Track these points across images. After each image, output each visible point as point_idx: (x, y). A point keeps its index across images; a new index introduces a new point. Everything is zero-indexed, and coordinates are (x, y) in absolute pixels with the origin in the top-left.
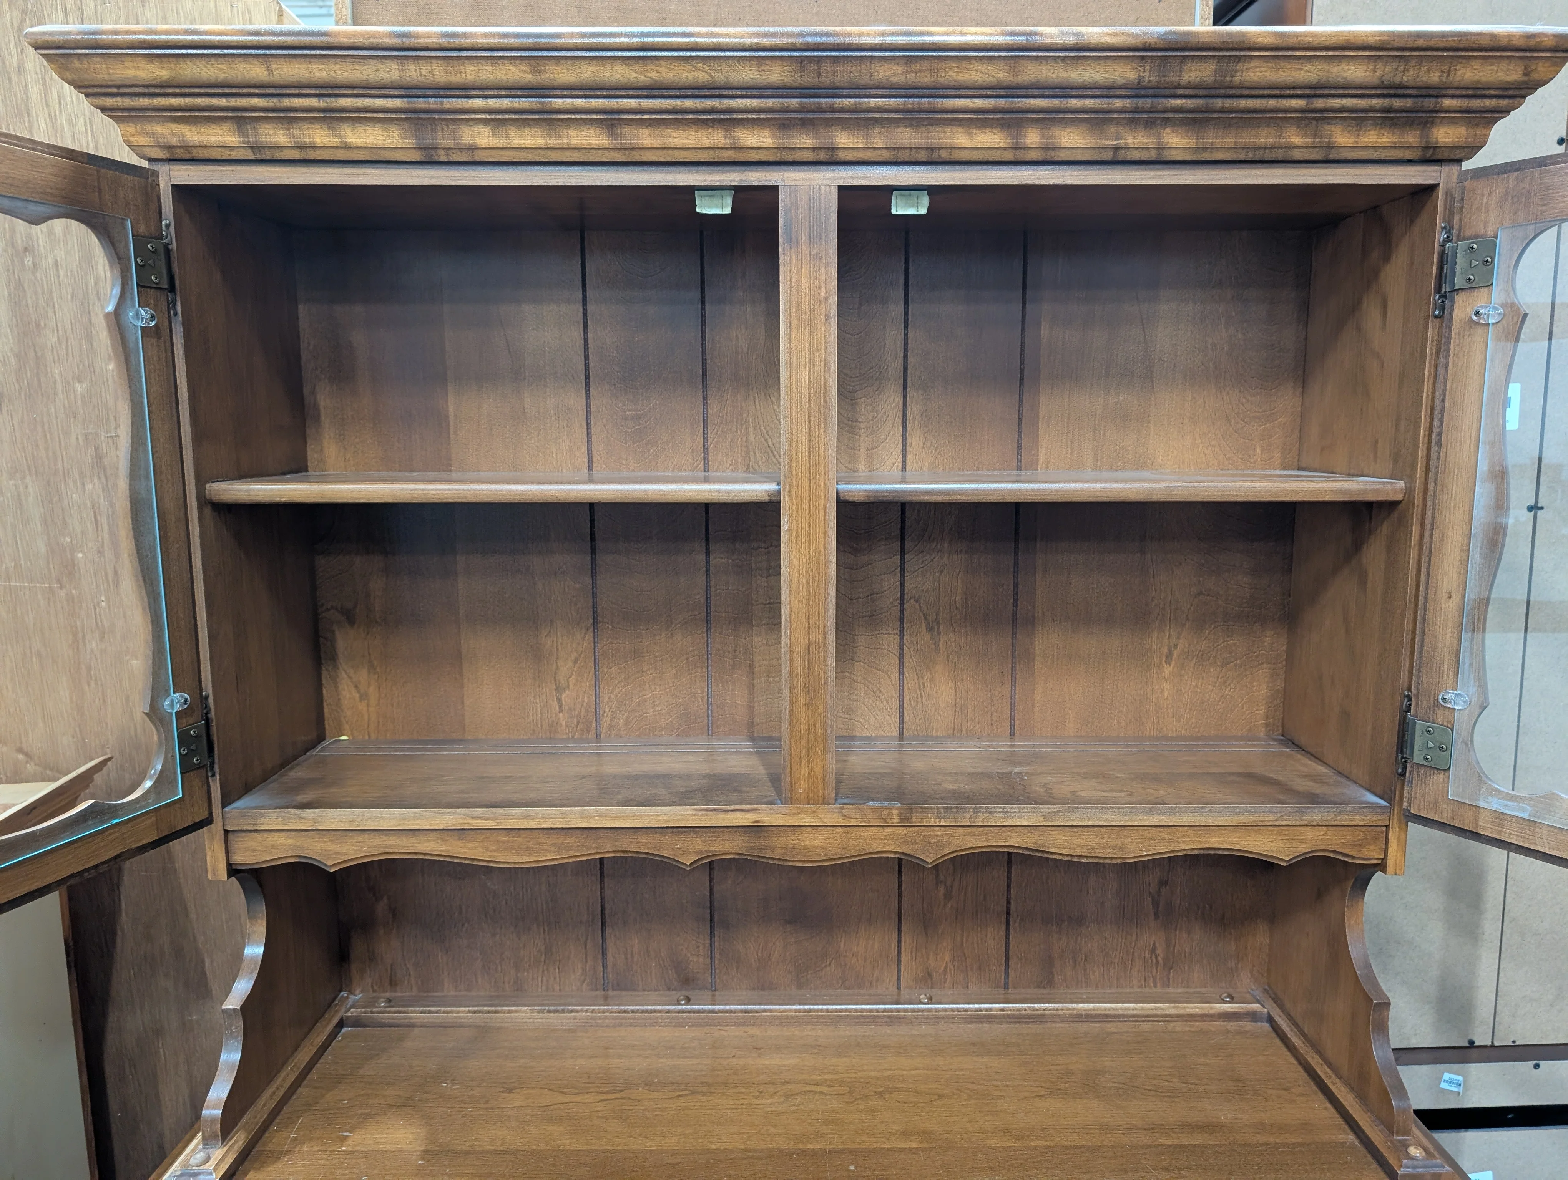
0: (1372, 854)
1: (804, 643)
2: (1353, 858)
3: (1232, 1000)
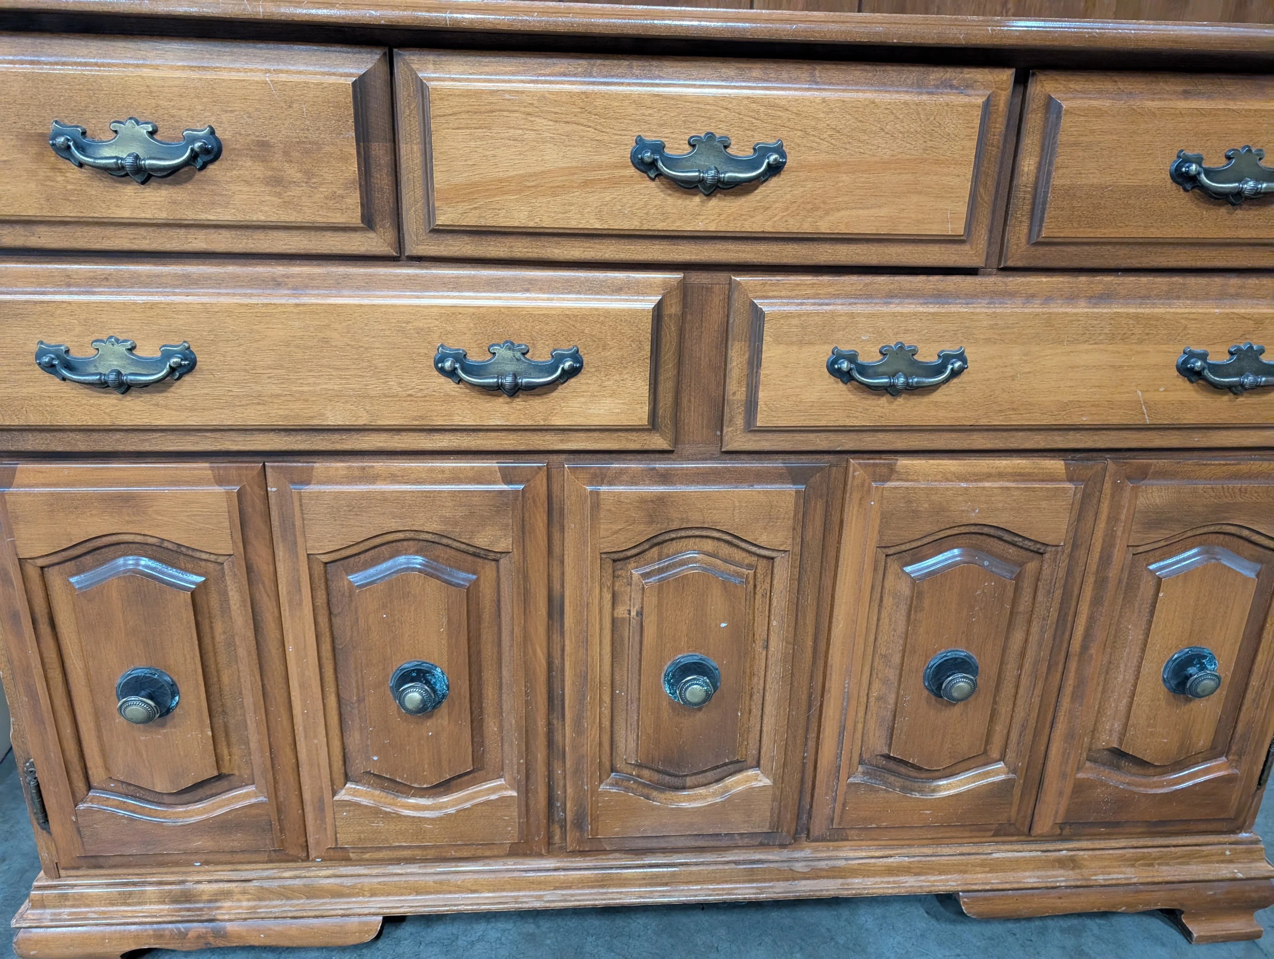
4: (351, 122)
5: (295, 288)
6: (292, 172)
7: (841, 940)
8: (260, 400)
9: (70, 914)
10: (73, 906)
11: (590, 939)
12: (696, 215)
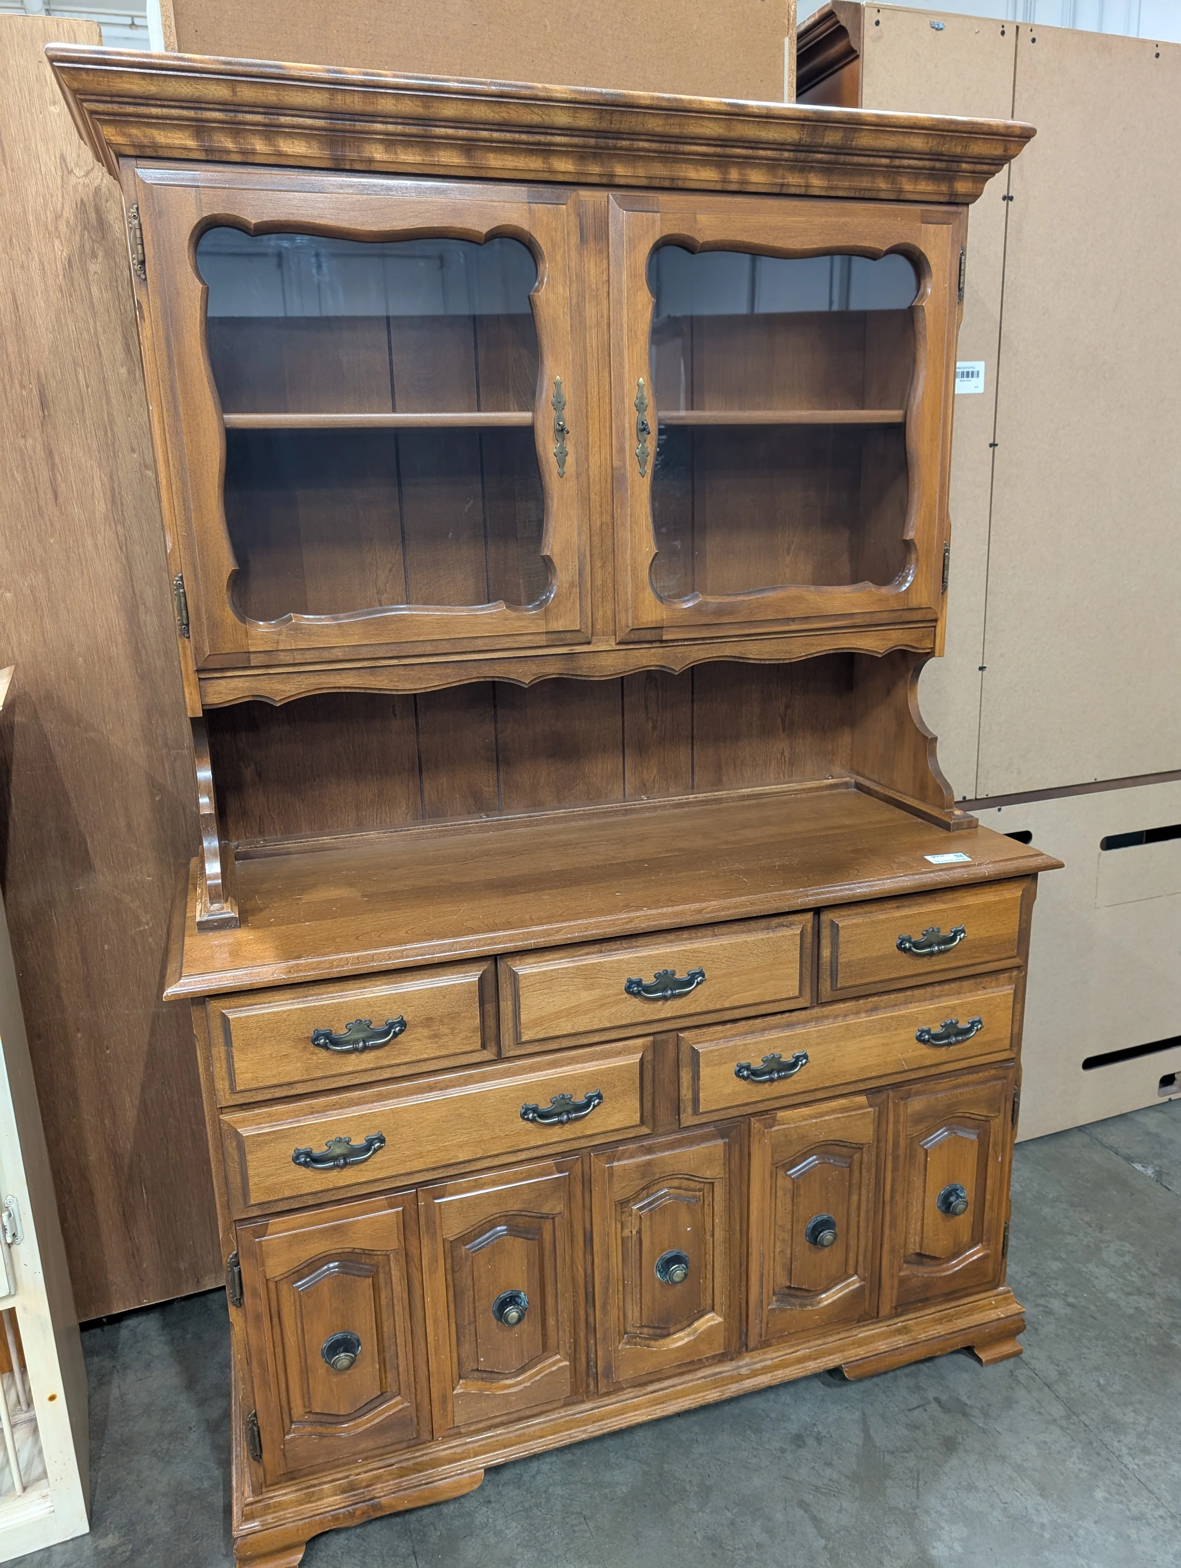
0: (927, 644)
1: (598, 523)
2: (917, 648)
3: (833, 778)
4: (477, 999)
5: (441, 1090)
6: (444, 1030)
7: (773, 1415)
8: (420, 1155)
9: (273, 1518)
10: (274, 1512)
11: (611, 1455)
12: (659, 1011)
